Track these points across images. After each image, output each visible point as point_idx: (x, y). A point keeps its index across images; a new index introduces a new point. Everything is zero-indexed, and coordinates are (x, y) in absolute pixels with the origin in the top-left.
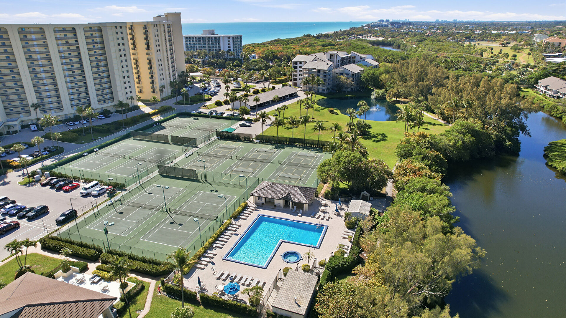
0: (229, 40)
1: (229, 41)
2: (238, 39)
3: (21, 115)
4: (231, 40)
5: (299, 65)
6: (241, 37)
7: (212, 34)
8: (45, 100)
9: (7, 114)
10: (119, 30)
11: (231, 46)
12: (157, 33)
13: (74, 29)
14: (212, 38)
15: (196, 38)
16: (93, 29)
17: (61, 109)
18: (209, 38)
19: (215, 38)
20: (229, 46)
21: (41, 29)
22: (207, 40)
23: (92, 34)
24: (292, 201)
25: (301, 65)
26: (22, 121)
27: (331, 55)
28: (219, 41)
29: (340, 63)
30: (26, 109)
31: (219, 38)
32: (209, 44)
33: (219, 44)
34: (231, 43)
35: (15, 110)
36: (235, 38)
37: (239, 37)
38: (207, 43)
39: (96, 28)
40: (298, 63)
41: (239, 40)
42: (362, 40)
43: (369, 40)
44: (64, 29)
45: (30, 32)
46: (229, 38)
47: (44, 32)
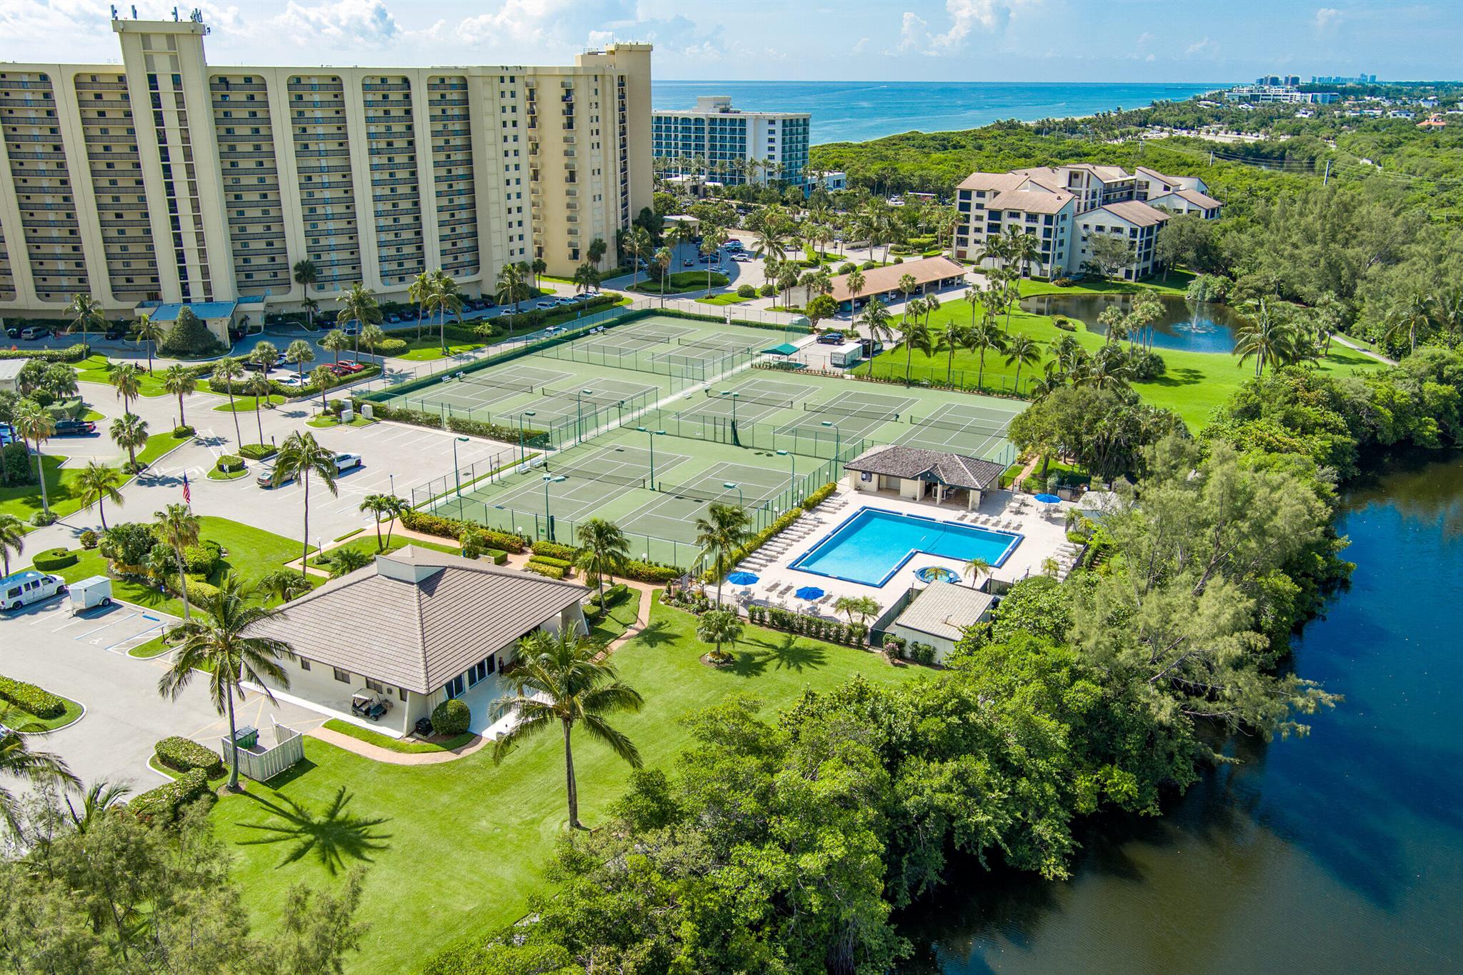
0: (772, 127)
1: (772, 132)
2: (795, 130)
3: (270, 290)
4: (778, 128)
5: (975, 200)
6: (806, 122)
7: (724, 111)
8: (325, 257)
9: (240, 286)
10: (508, 86)
11: (778, 145)
12: (594, 99)
13: (406, 80)
14: (723, 121)
15: (676, 119)
16: (447, 82)
17: (358, 279)
18: (713, 121)
19: (733, 121)
20: (771, 145)
21: (334, 79)
22: (707, 127)
23: (443, 96)
24: (942, 483)
25: (980, 200)
26: (269, 305)
27: (1073, 176)
28: (743, 131)
29: (1098, 200)
30: (281, 275)
31: (743, 122)
32: (713, 139)
33: (743, 140)
34: (778, 137)
35: (257, 276)
36: (788, 124)
37: (801, 122)
38: (707, 136)
39: (454, 81)
40: (974, 194)
41: (800, 129)
42: (1185, 142)
43: (1211, 142)
44: (383, 80)
45: (313, 87)
46: (772, 122)
47: (341, 87)
